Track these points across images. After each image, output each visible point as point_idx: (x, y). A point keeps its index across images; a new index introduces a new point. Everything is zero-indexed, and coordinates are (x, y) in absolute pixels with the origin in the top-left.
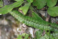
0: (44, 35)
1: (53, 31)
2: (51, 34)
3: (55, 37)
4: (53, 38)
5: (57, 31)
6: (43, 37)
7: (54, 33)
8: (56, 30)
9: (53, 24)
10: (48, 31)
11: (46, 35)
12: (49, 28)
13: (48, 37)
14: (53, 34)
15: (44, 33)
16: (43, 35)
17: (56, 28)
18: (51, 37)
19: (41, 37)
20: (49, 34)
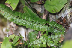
0: (40, 38)
1: (52, 33)
2: (49, 37)
4: (51, 41)
5: (57, 32)
6: (39, 40)
7: (53, 35)
8: (55, 31)
9: (52, 23)
10: (45, 32)
11: (42, 38)
12: (47, 28)
13: (45, 41)
14: (51, 36)
15: (40, 35)
16: (38, 37)
17: (56, 28)
19: (36, 41)
20: (46, 37)
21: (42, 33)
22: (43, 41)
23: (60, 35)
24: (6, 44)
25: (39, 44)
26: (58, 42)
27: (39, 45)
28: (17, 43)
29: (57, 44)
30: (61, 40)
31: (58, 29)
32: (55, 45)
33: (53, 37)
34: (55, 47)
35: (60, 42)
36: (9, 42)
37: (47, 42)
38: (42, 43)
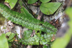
0: (33, 36)
1: (45, 32)
2: (42, 35)
3: (46, 39)
4: (44, 40)
5: (49, 32)
6: (32, 38)
7: (46, 34)
10: (38, 32)
11: (35, 36)
12: (40, 28)
13: (38, 39)
14: (44, 35)
15: (34, 34)
18: (42, 39)
19: (30, 38)
20: (39, 35)
21: (36, 32)
22: (36, 39)
23: (52, 35)
24: (2, 39)
25: (32, 41)
26: (50, 41)
27: (33, 43)
28: (12, 39)
29: (49, 42)
30: (52, 39)
31: (51, 30)
32: (47, 43)
33: (46, 36)
34: (47, 45)
35: (52, 41)
36: (5, 38)
37: (40, 40)
38: (35, 41)
